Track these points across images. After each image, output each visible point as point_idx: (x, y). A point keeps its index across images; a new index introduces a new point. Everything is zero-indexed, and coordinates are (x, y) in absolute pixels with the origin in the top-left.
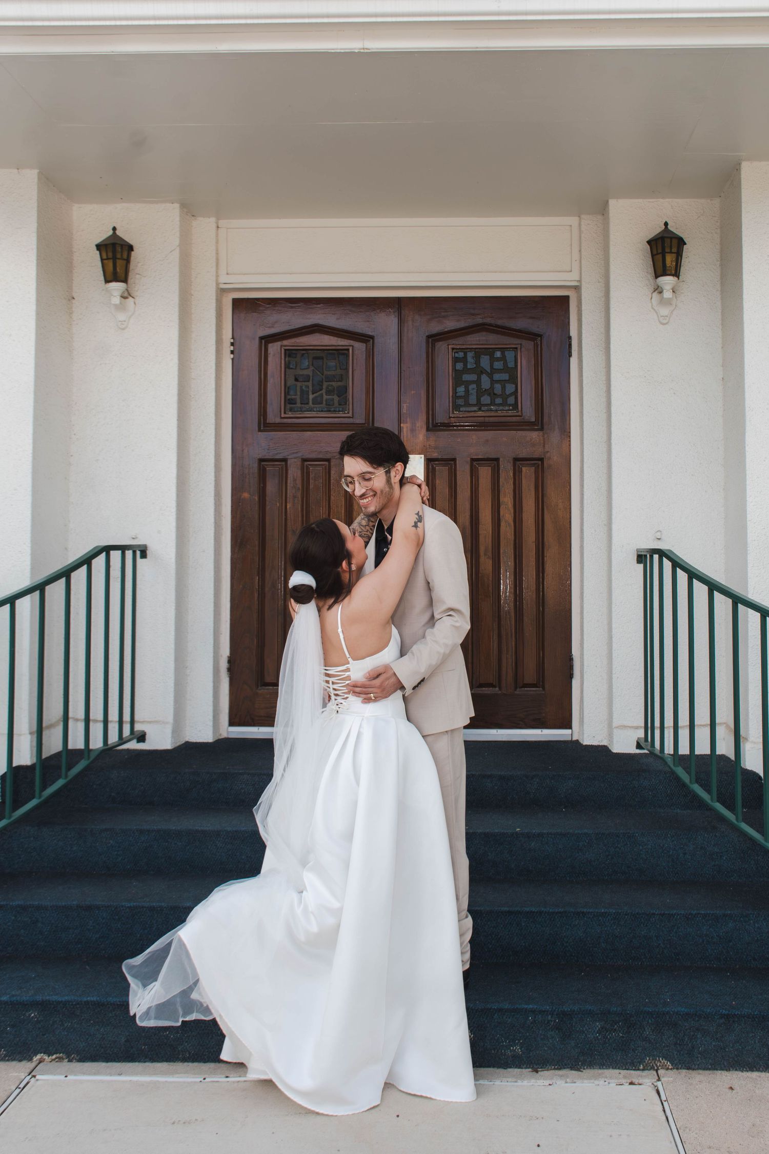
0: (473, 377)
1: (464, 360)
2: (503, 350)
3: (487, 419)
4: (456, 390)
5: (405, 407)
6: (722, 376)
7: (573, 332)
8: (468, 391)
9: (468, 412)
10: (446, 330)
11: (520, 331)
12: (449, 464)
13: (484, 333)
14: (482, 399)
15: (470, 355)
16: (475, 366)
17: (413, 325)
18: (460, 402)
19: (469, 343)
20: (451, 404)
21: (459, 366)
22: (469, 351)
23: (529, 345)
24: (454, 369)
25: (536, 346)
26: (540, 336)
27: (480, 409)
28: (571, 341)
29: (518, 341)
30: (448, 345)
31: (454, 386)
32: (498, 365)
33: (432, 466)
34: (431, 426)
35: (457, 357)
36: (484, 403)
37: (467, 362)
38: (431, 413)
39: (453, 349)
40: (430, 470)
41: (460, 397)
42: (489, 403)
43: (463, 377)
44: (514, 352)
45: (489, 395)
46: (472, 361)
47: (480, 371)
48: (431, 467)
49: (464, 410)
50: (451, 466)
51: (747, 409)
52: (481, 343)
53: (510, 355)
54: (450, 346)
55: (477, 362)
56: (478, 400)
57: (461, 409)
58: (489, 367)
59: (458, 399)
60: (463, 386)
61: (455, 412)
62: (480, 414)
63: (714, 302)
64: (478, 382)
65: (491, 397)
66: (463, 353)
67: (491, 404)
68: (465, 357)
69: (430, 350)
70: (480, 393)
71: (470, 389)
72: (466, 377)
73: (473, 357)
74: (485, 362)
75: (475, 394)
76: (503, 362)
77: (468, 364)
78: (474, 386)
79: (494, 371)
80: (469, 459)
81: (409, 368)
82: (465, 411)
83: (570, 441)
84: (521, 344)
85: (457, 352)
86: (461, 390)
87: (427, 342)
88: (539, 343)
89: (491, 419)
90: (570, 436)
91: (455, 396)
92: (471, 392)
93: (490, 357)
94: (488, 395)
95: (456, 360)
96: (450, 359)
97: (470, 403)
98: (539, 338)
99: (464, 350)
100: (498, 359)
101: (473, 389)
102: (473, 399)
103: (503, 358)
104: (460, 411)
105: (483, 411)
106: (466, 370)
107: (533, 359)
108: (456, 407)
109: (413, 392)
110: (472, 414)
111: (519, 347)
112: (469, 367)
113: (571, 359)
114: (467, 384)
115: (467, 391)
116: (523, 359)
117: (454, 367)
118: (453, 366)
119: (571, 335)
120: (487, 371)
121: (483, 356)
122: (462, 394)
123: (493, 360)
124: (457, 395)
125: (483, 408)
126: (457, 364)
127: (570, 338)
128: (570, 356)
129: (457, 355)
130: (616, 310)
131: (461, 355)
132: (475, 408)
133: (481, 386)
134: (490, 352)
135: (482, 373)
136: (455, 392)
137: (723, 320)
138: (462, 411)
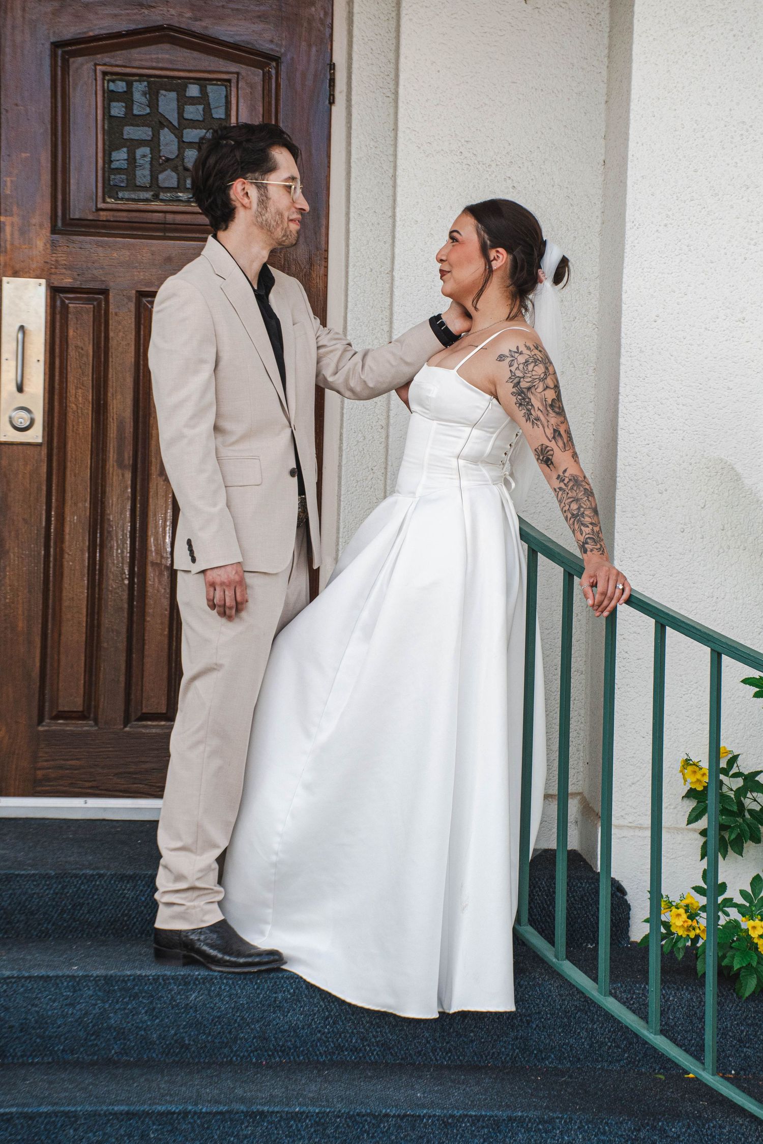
0: (144, 133)
1: (127, 97)
2: (203, 83)
3: (170, 217)
4: (110, 155)
5: (9, 184)
6: (603, 158)
7: (339, 57)
8: (135, 159)
9: (134, 200)
10: (91, 34)
11: (236, 46)
12: (96, 299)
13: (167, 46)
14: (161, 177)
15: (139, 88)
16: (148, 110)
17: (24, 18)
18: (119, 179)
19: (136, 64)
20: (100, 185)
21: (117, 109)
22: (136, 81)
23: (255, 76)
24: (107, 115)
25: (266, 78)
26: (277, 59)
27: (156, 197)
28: (334, 73)
29: (234, 67)
30: (96, 65)
31: (107, 147)
32: (193, 112)
33: (63, 302)
34: (60, 223)
35: (112, 91)
36: (166, 185)
37: (133, 101)
38: (60, 197)
39: (105, 74)
40: (58, 309)
41: (118, 170)
42: (175, 185)
43: (125, 133)
44: (224, 88)
45: (175, 169)
46: (144, 100)
47: (158, 122)
48: (58, 303)
49: (126, 196)
50: (99, 305)
51: (628, 225)
52: (160, 65)
53: (215, 94)
54: (99, 68)
55: (153, 103)
56: (154, 177)
57: (120, 195)
58: (176, 115)
59: (115, 174)
60: (125, 150)
61: (108, 200)
62: (156, 205)
63: (597, 11)
64: (154, 143)
65: (178, 174)
66: (124, 84)
67: (178, 187)
68: (129, 92)
69: (59, 73)
70: (159, 164)
71: (138, 156)
72: (130, 132)
73: (144, 94)
74: (168, 103)
75: (148, 166)
76: (203, 106)
77: (135, 107)
78: (147, 150)
79: (185, 123)
80: (134, 292)
81: (17, 105)
82: (128, 200)
83: (326, 267)
84: (238, 74)
85: (113, 81)
86: (120, 156)
87: (54, 56)
88: (273, 72)
89: (179, 218)
90: (326, 259)
91: (109, 169)
92: (140, 161)
93: (178, 94)
94: (173, 171)
95: (110, 97)
96: (100, 93)
97: (138, 184)
98: (274, 64)
99: (126, 78)
100: (193, 101)
101: (145, 156)
102: (143, 175)
103: (203, 100)
104: (117, 199)
105: (162, 200)
106: (131, 119)
107: (260, 104)
108: (110, 190)
109: (24, 155)
110: (141, 206)
111: (233, 77)
112: (135, 112)
113: (334, 108)
114: (133, 145)
115: (132, 159)
116: (241, 101)
117: (106, 110)
118: (104, 108)
119: (334, 60)
120: (171, 123)
121: (163, 92)
122: (124, 165)
123: (183, 101)
124: (113, 166)
125: (162, 196)
126: (114, 104)
127: (332, 66)
128: (332, 102)
129: (112, 86)
130: (411, 20)
131: (121, 86)
132: (148, 195)
133: (160, 151)
134: (178, 85)
135: (162, 126)
136: (108, 160)
137: (610, 47)
138: (122, 199)
